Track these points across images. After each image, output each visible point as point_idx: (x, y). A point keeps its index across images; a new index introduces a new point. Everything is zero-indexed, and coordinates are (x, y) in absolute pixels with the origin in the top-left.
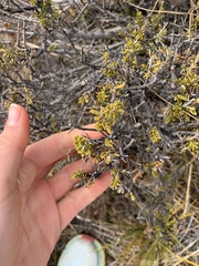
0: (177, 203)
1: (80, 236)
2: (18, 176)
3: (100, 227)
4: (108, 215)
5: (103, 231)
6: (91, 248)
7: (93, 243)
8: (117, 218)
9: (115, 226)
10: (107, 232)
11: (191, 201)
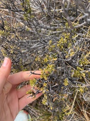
0: (68, 106)
1: (23, 111)
2: (4, 88)
3: (32, 110)
4: (37, 105)
5: (33, 112)
6: (27, 117)
7: (28, 115)
8: (40, 107)
9: (39, 111)
10: (35, 113)
11: (74, 107)
